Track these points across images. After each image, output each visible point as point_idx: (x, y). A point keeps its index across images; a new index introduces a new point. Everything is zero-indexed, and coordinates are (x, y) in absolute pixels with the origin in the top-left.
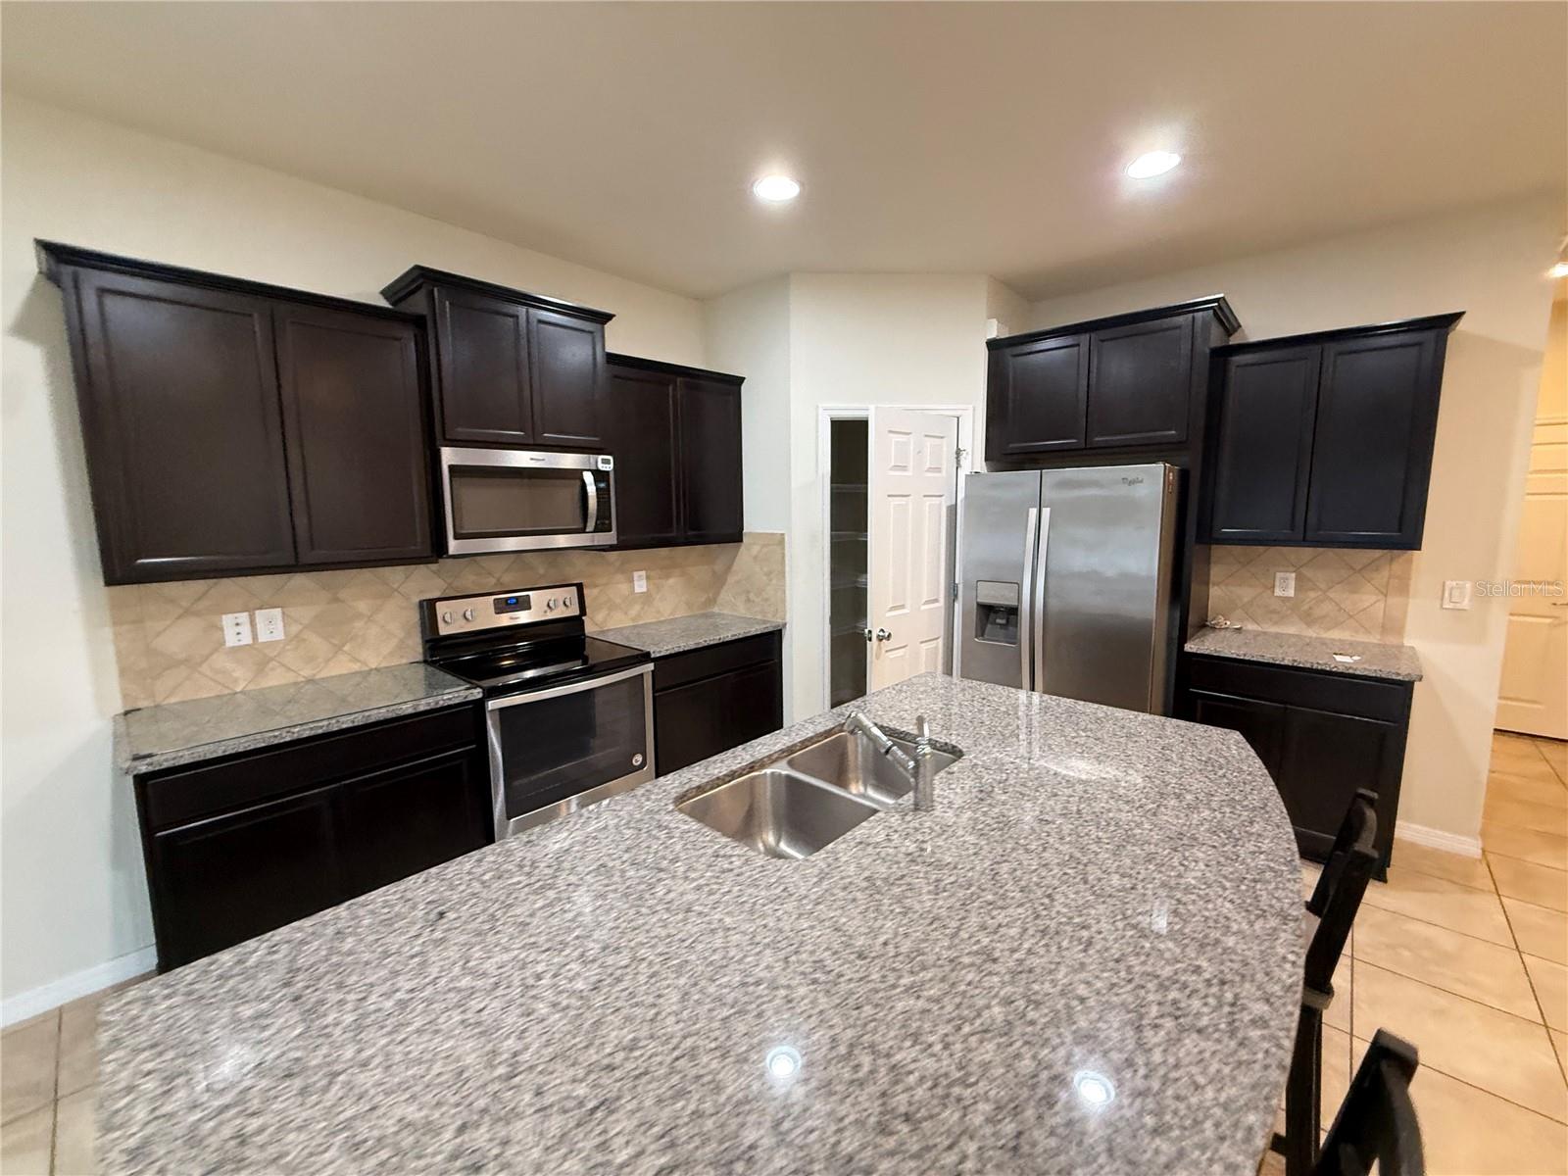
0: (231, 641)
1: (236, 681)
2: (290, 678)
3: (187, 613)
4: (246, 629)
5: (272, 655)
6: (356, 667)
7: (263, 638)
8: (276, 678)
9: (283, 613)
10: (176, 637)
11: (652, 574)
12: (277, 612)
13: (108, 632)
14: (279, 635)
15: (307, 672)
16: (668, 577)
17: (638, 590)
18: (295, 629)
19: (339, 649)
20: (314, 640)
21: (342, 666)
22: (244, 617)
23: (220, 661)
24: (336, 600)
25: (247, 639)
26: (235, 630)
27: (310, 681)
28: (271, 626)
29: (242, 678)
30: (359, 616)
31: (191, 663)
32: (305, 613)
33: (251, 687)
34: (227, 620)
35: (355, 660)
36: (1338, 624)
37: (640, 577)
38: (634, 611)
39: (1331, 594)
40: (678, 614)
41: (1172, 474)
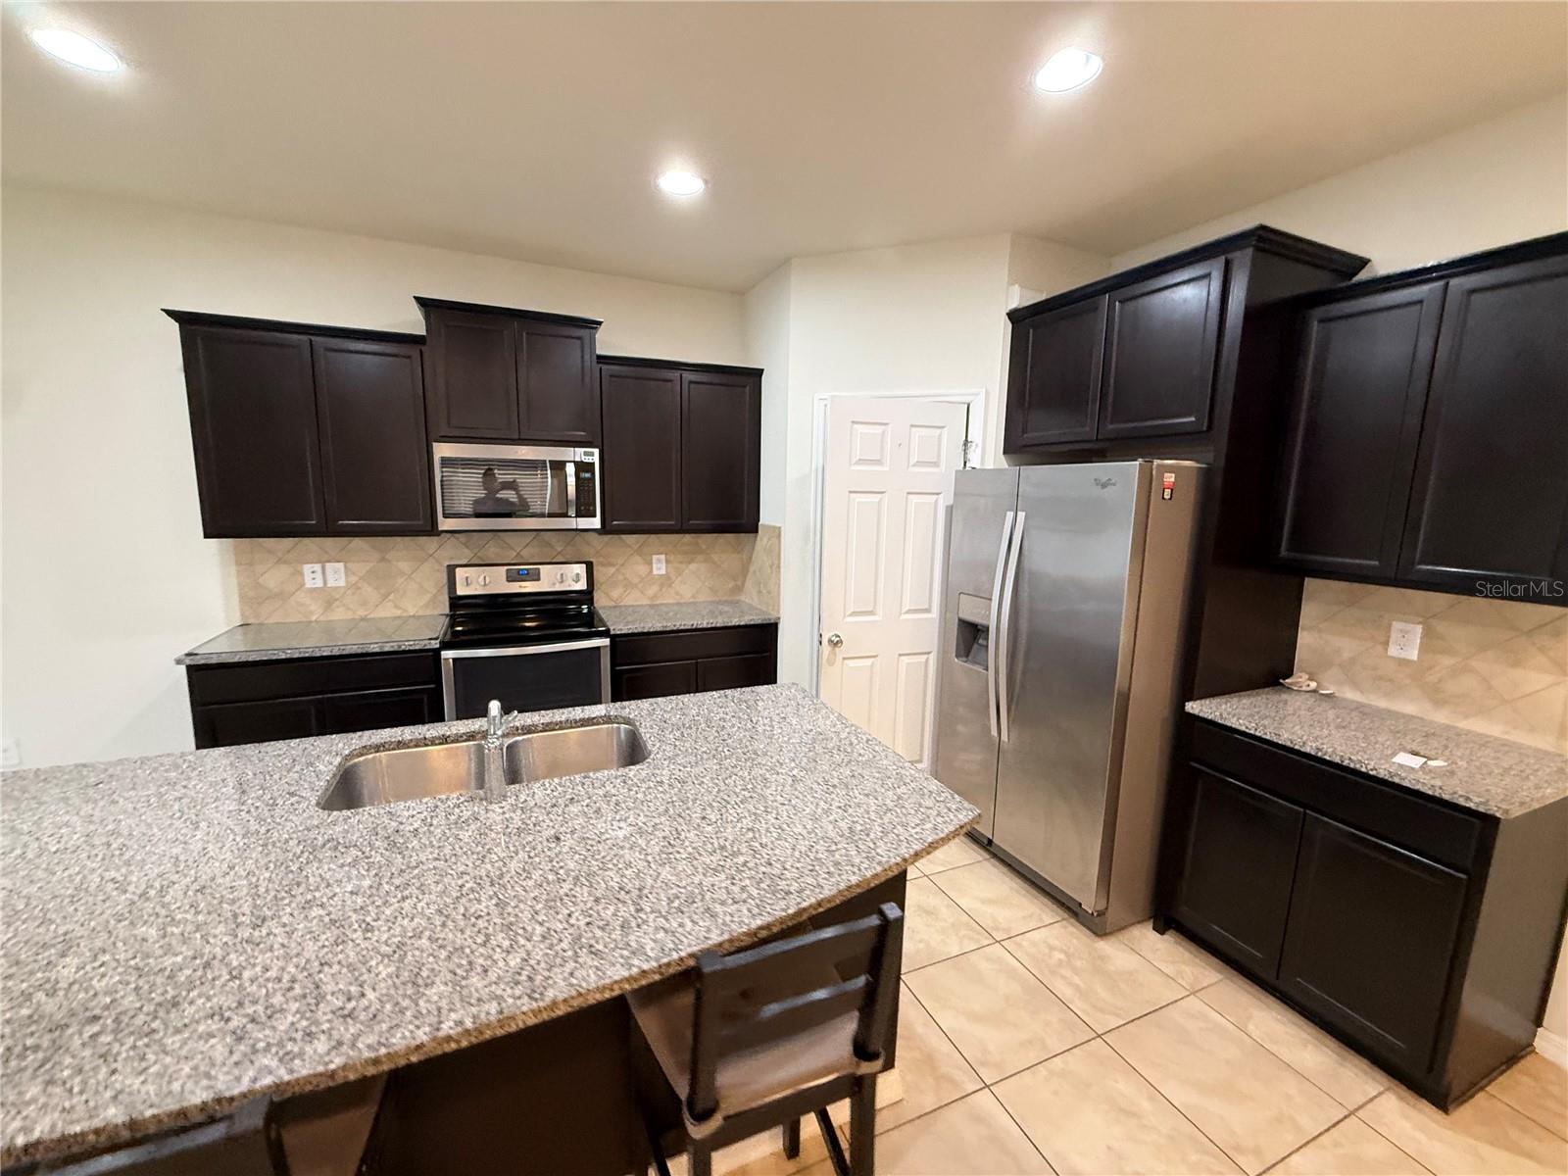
0: (309, 584)
1: (312, 613)
2: (349, 615)
3: (280, 561)
4: (319, 576)
5: (338, 596)
6: (398, 613)
7: (331, 583)
8: (339, 614)
9: (346, 567)
10: (273, 578)
11: (672, 558)
12: (341, 565)
13: (233, 569)
14: (342, 583)
15: (362, 613)
16: (691, 561)
17: (655, 572)
18: (354, 579)
19: (385, 597)
20: (368, 590)
21: (387, 611)
22: (317, 567)
23: (300, 596)
24: (383, 559)
25: (319, 583)
26: (312, 575)
27: (363, 619)
28: (336, 575)
29: (316, 612)
30: (402, 573)
31: (281, 596)
32: (361, 568)
33: (322, 618)
34: (307, 568)
35: (397, 607)
36: (1482, 711)
37: (659, 561)
38: (652, 591)
39: (1474, 663)
40: (701, 598)
41: (1173, 475)
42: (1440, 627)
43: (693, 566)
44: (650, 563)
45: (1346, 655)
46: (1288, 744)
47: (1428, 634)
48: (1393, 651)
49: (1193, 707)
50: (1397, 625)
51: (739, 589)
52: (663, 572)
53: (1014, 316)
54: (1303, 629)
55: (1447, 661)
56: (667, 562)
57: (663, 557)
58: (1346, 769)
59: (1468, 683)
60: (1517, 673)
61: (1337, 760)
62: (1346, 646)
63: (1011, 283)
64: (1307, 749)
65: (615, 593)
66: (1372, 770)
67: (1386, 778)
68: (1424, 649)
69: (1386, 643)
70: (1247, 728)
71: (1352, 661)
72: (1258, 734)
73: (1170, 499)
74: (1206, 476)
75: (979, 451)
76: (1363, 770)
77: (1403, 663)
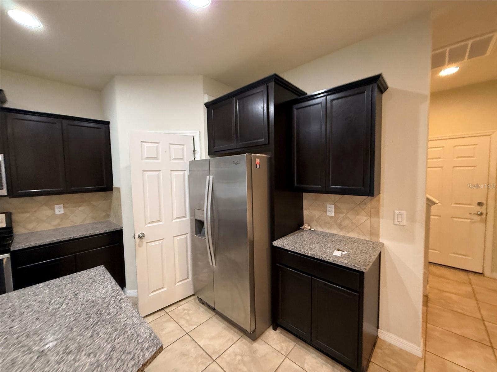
11: (68, 205)
16: (79, 206)
17: (58, 213)
36: (352, 230)
37: (59, 208)
38: (56, 222)
39: (348, 215)
40: (87, 222)
41: (259, 159)
42: (339, 205)
43: (81, 208)
44: (54, 209)
45: (317, 217)
46: (304, 254)
47: (336, 208)
48: (328, 214)
49: (275, 243)
50: (328, 206)
51: (108, 216)
52: (62, 212)
53: (207, 105)
54: (305, 210)
55: (341, 215)
56: (64, 207)
57: (62, 205)
58: (321, 260)
59: (347, 222)
60: (358, 217)
61: (318, 257)
62: (317, 214)
63: (205, 93)
64: (309, 255)
65: (30, 226)
66: (328, 260)
67: (332, 262)
68: (336, 212)
69: (326, 212)
70: (291, 249)
71: (319, 218)
72: (295, 251)
73: (259, 168)
74: (270, 159)
75: (199, 154)
76: (326, 260)
77: (331, 217)
